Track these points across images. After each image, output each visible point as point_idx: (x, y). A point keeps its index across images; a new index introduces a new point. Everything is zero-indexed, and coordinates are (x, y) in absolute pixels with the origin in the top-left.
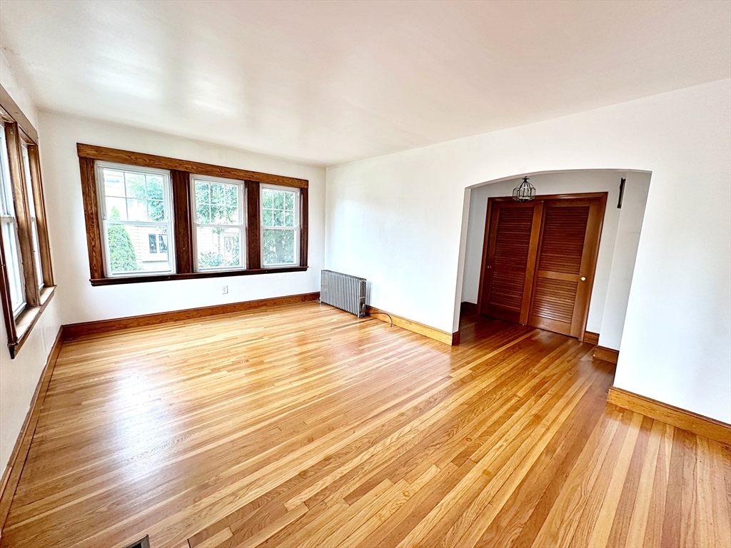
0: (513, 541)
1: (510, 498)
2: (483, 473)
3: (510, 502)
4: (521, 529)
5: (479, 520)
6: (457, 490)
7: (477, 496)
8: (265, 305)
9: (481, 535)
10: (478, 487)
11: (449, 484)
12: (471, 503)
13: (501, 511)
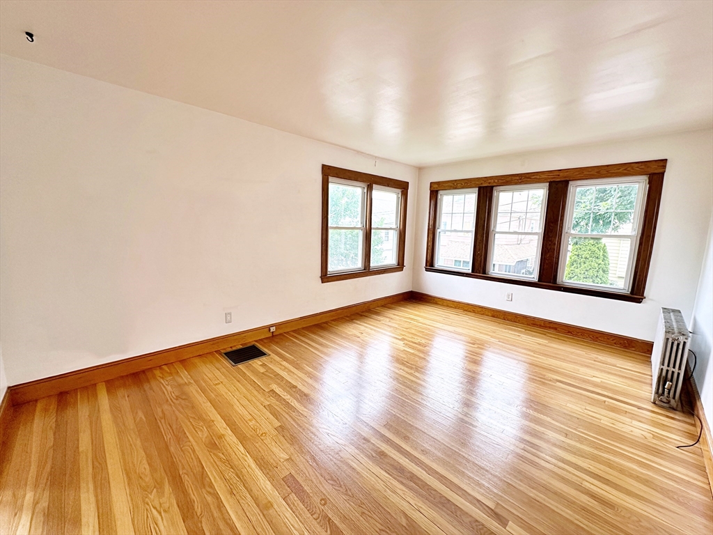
0: (194, 501)
1: (230, 519)
2: (269, 502)
3: (227, 517)
4: (198, 514)
5: (222, 480)
6: (257, 470)
7: (244, 486)
8: (556, 329)
9: (210, 477)
10: (254, 489)
11: (263, 464)
12: (239, 477)
13: (222, 502)
